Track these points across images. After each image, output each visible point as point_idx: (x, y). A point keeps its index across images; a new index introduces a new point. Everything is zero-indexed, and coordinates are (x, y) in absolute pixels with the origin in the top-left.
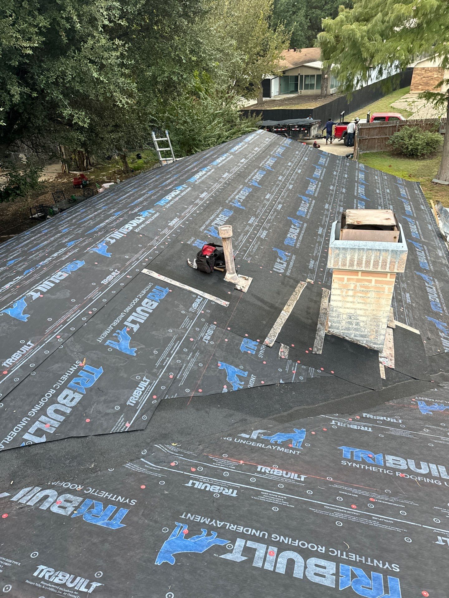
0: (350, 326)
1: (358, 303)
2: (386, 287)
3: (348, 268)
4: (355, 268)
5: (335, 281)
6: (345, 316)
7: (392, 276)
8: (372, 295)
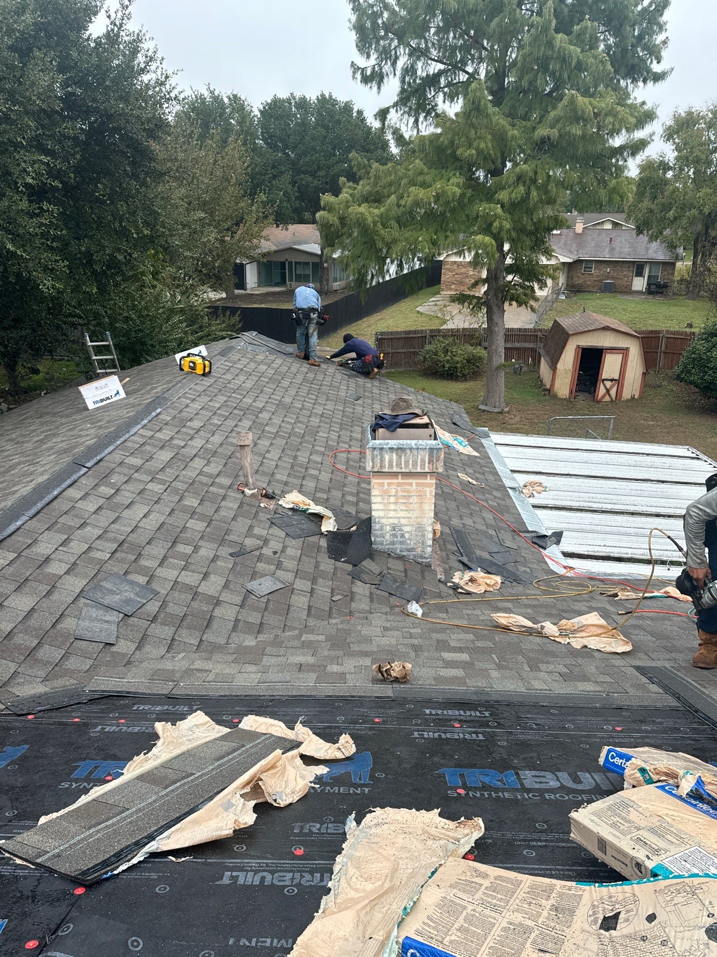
0: (395, 539)
1: (401, 510)
2: (428, 490)
3: (387, 471)
4: (395, 470)
5: (375, 487)
6: (388, 528)
7: (432, 477)
8: (414, 499)
